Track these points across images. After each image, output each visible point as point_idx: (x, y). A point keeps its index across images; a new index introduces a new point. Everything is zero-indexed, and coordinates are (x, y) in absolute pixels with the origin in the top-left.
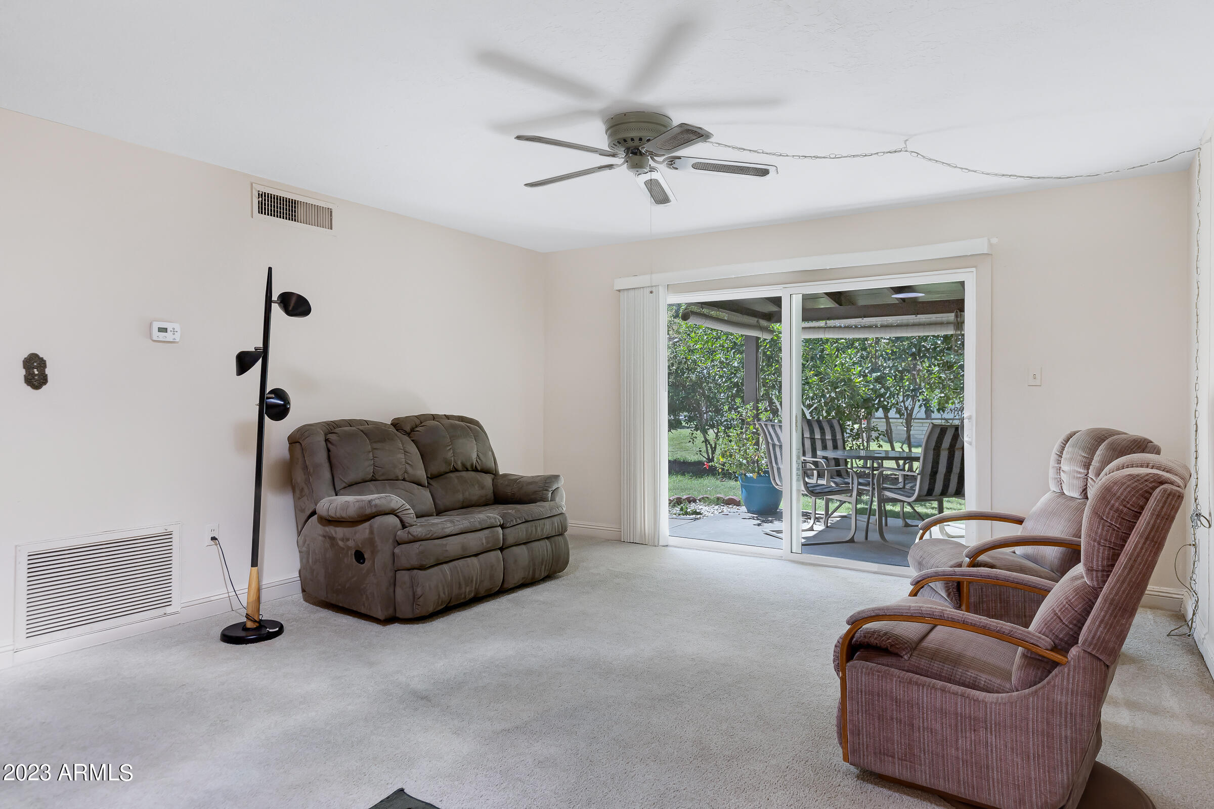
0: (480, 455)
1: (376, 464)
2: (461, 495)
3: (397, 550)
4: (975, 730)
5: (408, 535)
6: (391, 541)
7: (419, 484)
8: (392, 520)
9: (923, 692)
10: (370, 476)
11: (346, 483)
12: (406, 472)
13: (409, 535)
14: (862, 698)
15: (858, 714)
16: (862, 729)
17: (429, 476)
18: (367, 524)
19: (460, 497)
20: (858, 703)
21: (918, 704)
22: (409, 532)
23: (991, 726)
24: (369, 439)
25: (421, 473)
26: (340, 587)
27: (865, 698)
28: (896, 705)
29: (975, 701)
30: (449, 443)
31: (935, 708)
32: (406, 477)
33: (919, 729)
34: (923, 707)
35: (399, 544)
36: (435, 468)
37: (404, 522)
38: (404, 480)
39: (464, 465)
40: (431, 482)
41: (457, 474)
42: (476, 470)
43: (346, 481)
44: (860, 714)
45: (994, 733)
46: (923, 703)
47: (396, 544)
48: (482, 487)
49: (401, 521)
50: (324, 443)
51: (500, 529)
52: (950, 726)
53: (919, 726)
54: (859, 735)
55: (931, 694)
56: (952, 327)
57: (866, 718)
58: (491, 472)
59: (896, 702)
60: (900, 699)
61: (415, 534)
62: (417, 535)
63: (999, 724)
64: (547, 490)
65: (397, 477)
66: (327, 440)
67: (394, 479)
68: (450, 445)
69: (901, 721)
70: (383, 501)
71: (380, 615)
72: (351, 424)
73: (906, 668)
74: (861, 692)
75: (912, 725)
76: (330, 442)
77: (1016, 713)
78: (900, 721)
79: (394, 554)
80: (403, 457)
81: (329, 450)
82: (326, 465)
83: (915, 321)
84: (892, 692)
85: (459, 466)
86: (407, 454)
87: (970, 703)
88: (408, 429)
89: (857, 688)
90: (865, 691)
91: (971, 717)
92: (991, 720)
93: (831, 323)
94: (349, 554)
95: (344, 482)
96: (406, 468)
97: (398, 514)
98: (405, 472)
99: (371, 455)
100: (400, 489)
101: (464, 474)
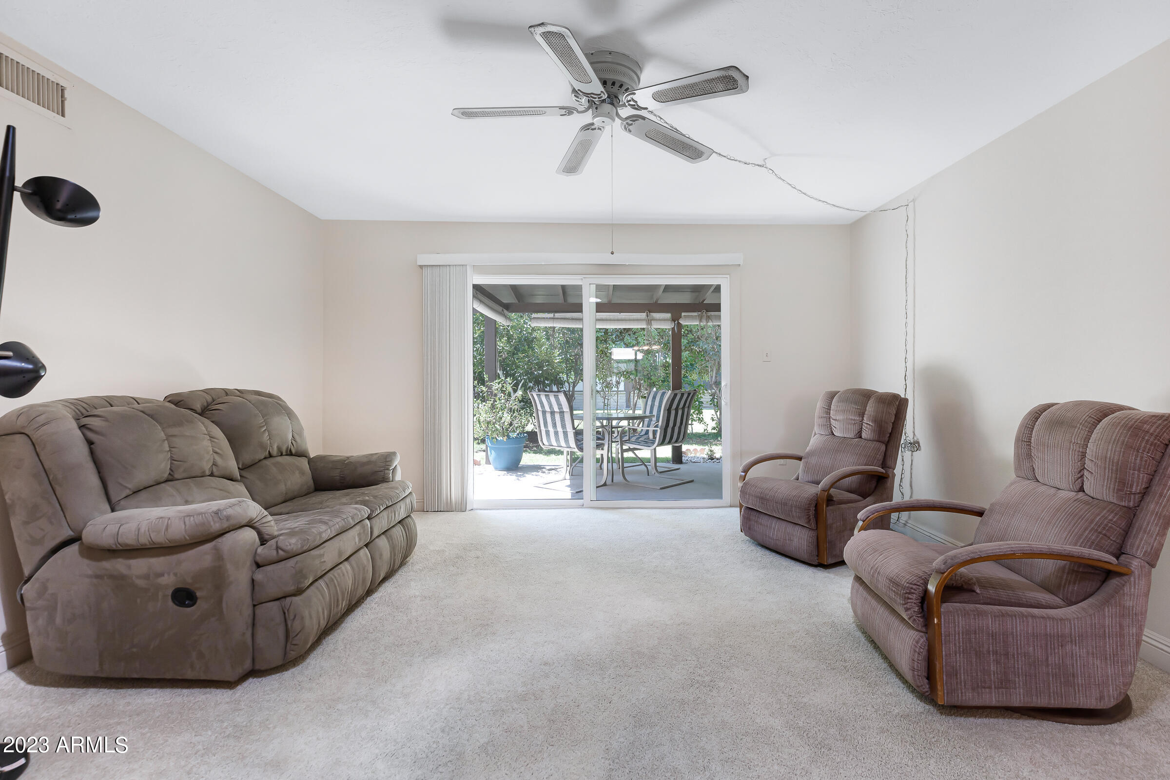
0: (295, 435)
1: (175, 457)
2: (284, 486)
3: (259, 576)
4: (1062, 646)
5: (278, 552)
6: (248, 564)
7: (231, 479)
8: (249, 535)
9: (1016, 621)
10: (166, 475)
11: (129, 489)
12: (215, 464)
13: (281, 552)
14: (959, 638)
15: (956, 655)
16: (960, 669)
17: (240, 466)
18: (208, 546)
19: (282, 488)
20: (955, 644)
21: (1012, 633)
22: (278, 548)
23: (1076, 639)
24: (160, 424)
25: (232, 465)
26: (135, 650)
27: (963, 638)
28: (992, 639)
29: (1061, 620)
30: (262, 423)
31: (1028, 633)
32: (215, 470)
33: (1013, 656)
34: (1017, 636)
35: (258, 566)
36: (247, 458)
37: (261, 535)
38: (212, 475)
39: (279, 449)
40: (244, 473)
41: (272, 460)
42: (290, 453)
43: (129, 486)
44: (958, 655)
45: (1078, 645)
46: (1016, 632)
47: (254, 566)
48: (302, 473)
49: (260, 533)
50: (78, 433)
51: (367, 521)
52: (1041, 647)
53: (1014, 654)
54: (956, 675)
55: (1023, 622)
56: (645, 322)
57: (964, 658)
58: (302, 454)
59: (992, 636)
60: (996, 633)
61: (289, 548)
62: (293, 549)
63: (1082, 636)
64: (388, 469)
65: (204, 472)
66: (82, 427)
67: (200, 475)
68: (264, 426)
69: (997, 652)
70: (238, 509)
71: (229, 675)
72: (111, 403)
73: (982, 602)
74: (959, 634)
75: (1007, 655)
76: (90, 430)
77: (1095, 623)
78: (995, 653)
79: (253, 580)
80: (210, 445)
81: (90, 443)
82: (90, 466)
83: (619, 317)
84: (988, 628)
85: (275, 452)
86: (212, 439)
87: (1058, 623)
88: (198, 407)
89: (955, 631)
90: (963, 633)
91: (1058, 636)
92: (1075, 633)
93: (557, 315)
94: (160, 597)
95: (126, 487)
96: (214, 459)
97: (255, 525)
98: (213, 464)
99: (166, 445)
100: (212, 488)
101: (279, 459)
